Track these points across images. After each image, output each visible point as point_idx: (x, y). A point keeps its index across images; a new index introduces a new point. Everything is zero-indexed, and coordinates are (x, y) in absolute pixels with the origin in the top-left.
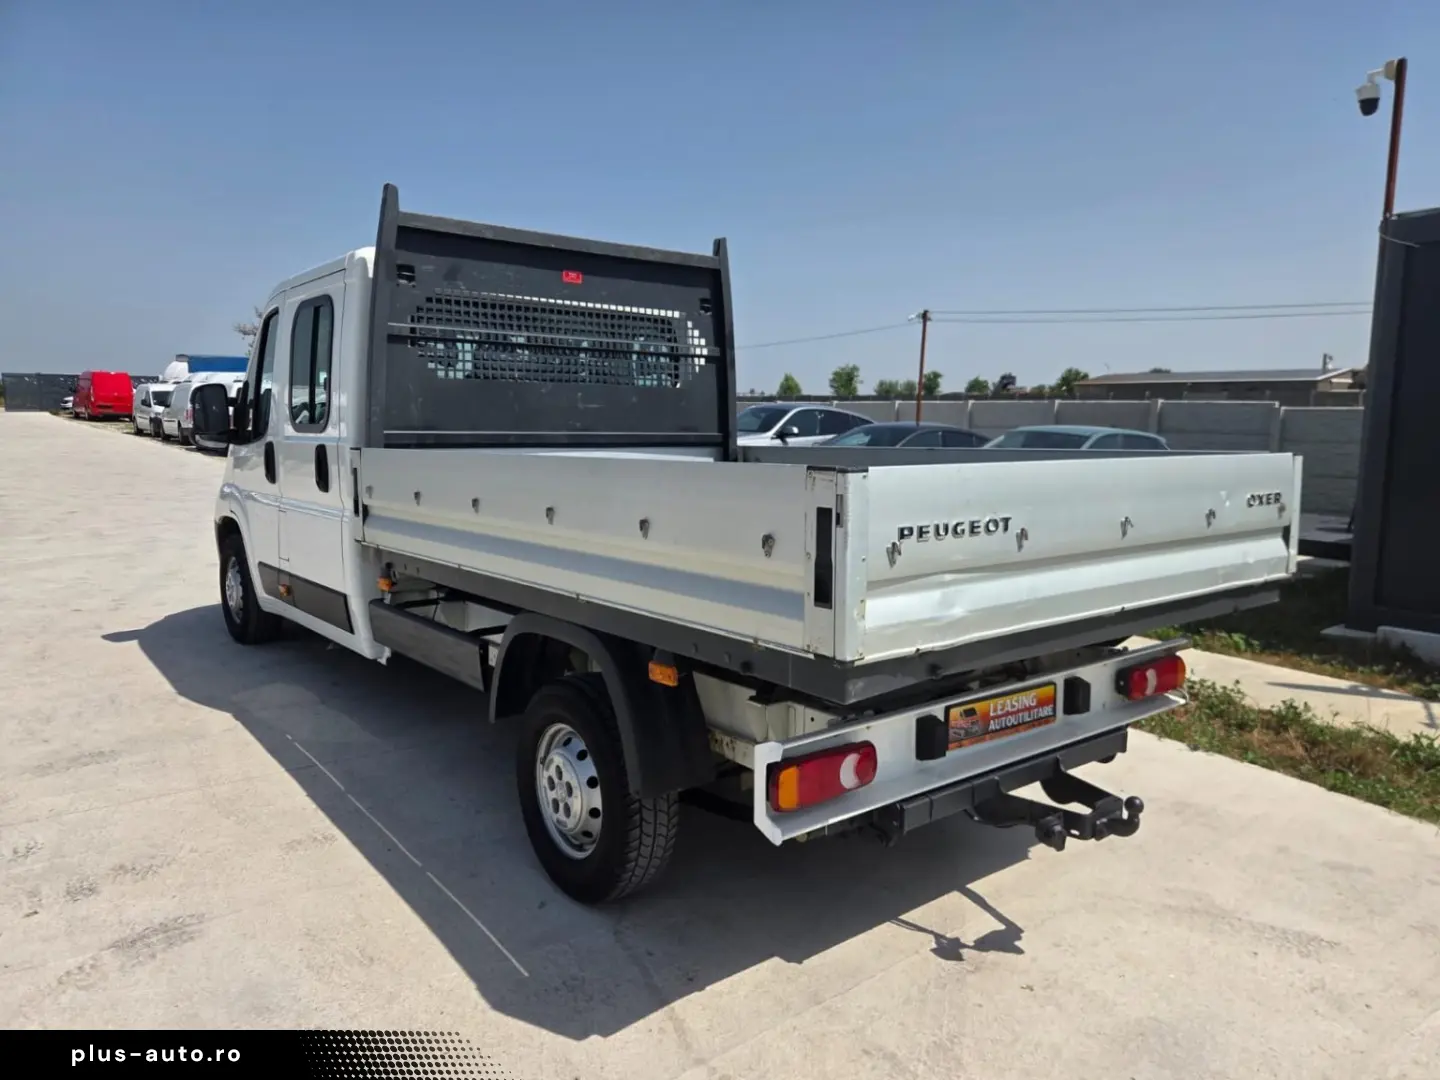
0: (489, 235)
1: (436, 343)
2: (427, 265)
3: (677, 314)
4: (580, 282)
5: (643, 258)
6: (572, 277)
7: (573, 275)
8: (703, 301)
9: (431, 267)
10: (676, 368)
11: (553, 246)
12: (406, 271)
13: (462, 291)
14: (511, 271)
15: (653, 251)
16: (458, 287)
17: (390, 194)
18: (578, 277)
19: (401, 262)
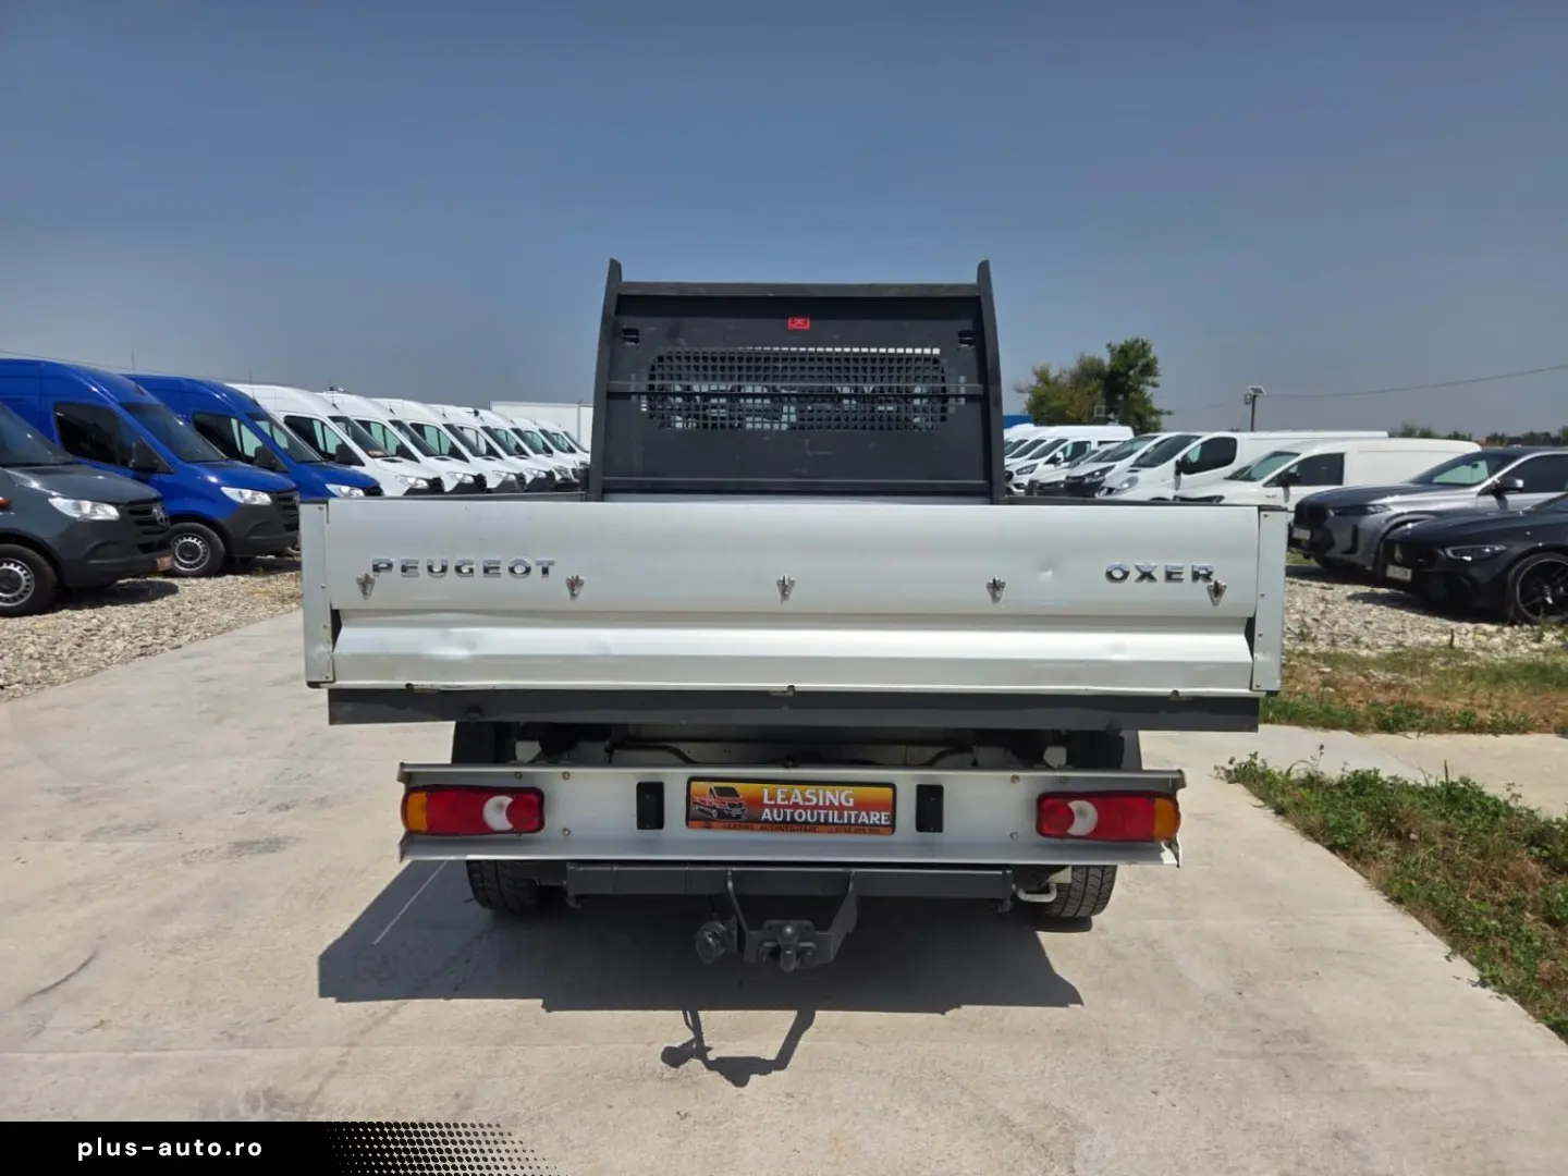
0: (704, 293)
1: (674, 398)
2: (650, 327)
3: (936, 351)
4: (807, 327)
6: (799, 323)
7: (799, 321)
8: (962, 334)
9: (653, 329)
10: (944, 410)
11: (771, 295)
12: (632, 334)
13: (683, 346)
14: (732, 324)
16: (678, 345)
17: (615, 268)
18: (805, 323)
19: (625, 327)
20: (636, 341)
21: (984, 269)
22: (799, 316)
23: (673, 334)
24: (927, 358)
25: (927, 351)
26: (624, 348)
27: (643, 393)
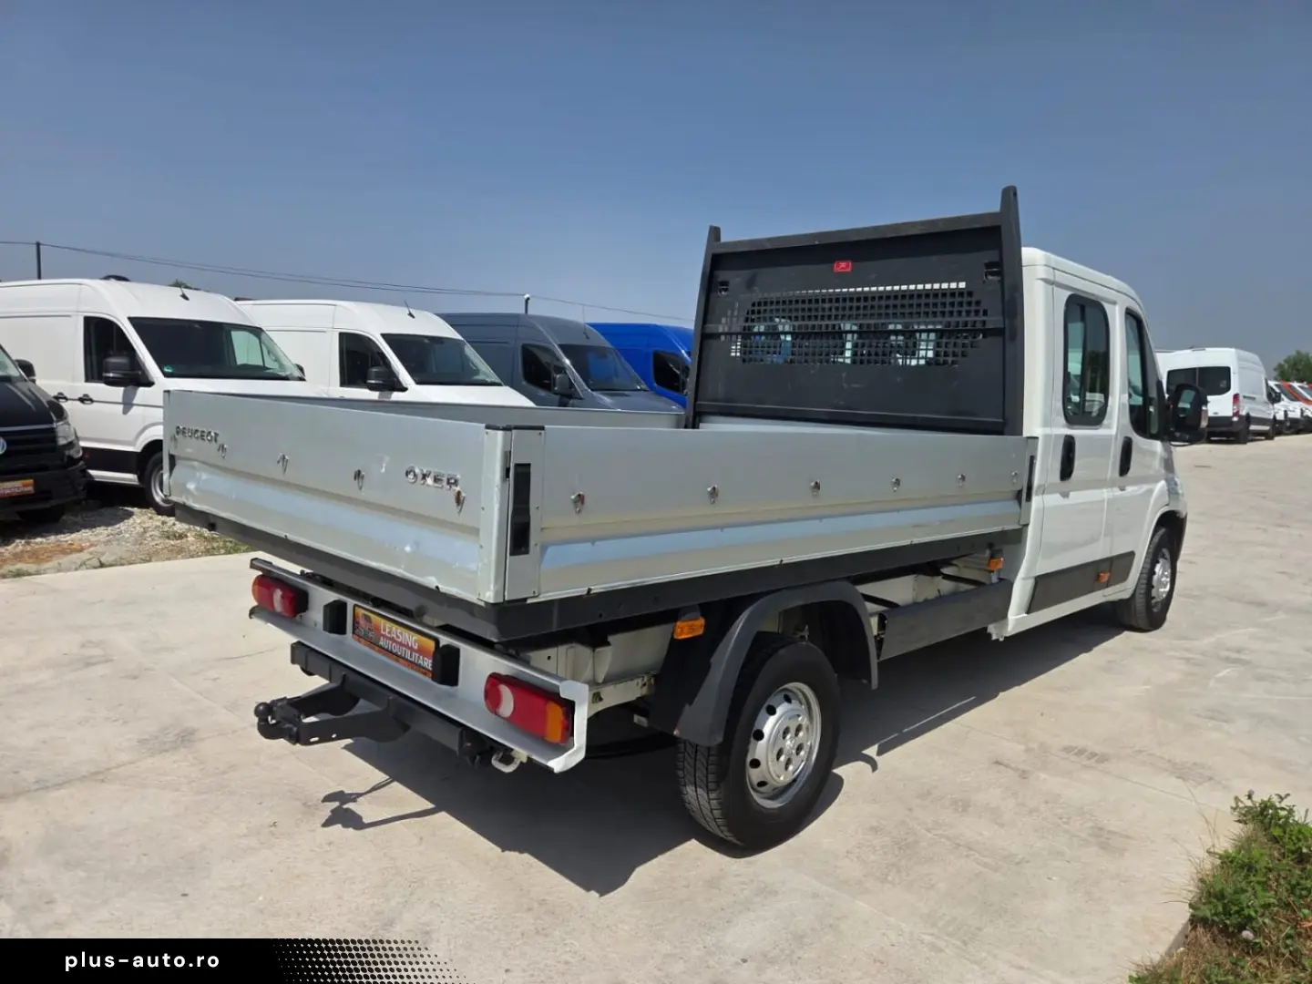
0: (769, 246)
2: (735, 278)
3: (962, 285)
4: (849, 270)
5: (903, 234)
6: (843, 266)
7: (843, 264)
8: (990, 265)
9: (737, 280)
11: (817, 243)
15: (913, 224)
17: (715, 233)
18: (848, 266)
19: (720, 280)
20: (726, 290)
21: (1010, 195)
22: (843, 259)
23: (750, 284)
24: (953, 293)
25: (953, 285)
26: (719, 297)
27: (737, 334)
